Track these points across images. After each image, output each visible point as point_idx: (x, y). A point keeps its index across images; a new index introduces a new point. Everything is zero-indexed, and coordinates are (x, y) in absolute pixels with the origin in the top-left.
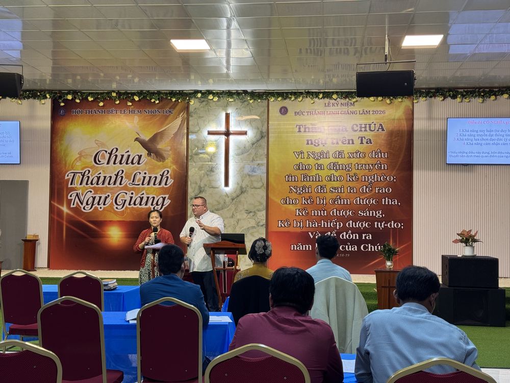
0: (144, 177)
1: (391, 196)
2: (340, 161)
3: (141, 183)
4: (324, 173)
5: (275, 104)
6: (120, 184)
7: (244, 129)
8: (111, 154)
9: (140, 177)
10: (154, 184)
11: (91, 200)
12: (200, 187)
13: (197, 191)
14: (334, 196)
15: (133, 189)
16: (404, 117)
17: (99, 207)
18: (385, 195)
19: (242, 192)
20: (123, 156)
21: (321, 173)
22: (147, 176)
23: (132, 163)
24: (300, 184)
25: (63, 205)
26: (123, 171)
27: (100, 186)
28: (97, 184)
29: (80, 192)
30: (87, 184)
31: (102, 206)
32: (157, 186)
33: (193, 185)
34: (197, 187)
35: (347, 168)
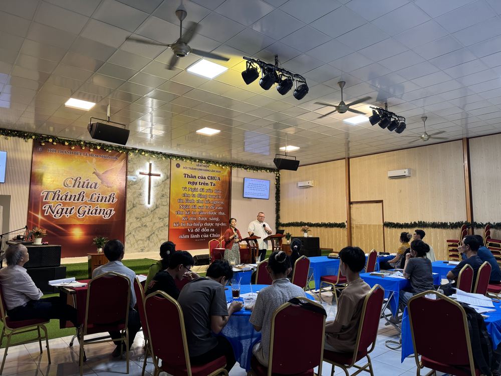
0: (99, 197)
1: (222, 211)
2: (203, 193)
3: (96, 200)
4: (196, 199)
5: (175, 161)
6: (82, 200)
7: (158, 173)
8: (76, 181)
9: (95, 196)
10: (105, 201)
11: (60, 210)
12: (133, 204)
13: (131, 206)
14: (199, 210)
15: (91, 204)
16: (227, 175)
17: (66, 215)
18: (220, 210)
19: (157, 208)
20: (84, 182)
21: (194, 199)
22: (101, 196)
23: (91, 188)
24: (185, 204)
25: (38, 214)
26: (84, 192)
27: (68, 201)
28: (65, 200)
29: (52, 204)
30: (57, 199)
31: (68, 214)
32: (107, 203)
33: (130, 203)
34: (132, 204)
35: (205, 197)
